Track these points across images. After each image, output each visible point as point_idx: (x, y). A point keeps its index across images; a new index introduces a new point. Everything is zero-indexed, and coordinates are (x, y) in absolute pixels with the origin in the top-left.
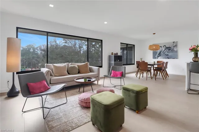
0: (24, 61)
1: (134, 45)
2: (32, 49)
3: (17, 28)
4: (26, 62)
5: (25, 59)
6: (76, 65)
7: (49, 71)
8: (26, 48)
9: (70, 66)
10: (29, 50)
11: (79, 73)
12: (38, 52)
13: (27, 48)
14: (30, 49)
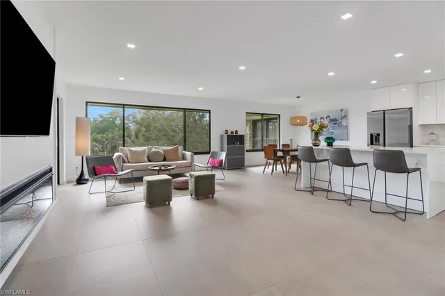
0: (104, 142)
1: (279, 115)
2: (118, 119)
3: (87, 103)
4: (107, 144)
5: (107, 140)
6: (162, 149)
7: (121, 156)
8: (108, 116)
9: (153, 150)
10: (113, 122)
11: (164, 160)
12: (130, 125)
13: (110, 118)
14: (116, 119)
